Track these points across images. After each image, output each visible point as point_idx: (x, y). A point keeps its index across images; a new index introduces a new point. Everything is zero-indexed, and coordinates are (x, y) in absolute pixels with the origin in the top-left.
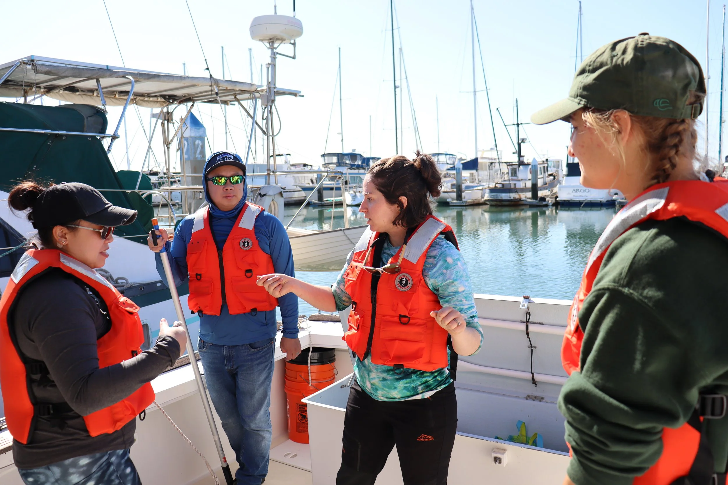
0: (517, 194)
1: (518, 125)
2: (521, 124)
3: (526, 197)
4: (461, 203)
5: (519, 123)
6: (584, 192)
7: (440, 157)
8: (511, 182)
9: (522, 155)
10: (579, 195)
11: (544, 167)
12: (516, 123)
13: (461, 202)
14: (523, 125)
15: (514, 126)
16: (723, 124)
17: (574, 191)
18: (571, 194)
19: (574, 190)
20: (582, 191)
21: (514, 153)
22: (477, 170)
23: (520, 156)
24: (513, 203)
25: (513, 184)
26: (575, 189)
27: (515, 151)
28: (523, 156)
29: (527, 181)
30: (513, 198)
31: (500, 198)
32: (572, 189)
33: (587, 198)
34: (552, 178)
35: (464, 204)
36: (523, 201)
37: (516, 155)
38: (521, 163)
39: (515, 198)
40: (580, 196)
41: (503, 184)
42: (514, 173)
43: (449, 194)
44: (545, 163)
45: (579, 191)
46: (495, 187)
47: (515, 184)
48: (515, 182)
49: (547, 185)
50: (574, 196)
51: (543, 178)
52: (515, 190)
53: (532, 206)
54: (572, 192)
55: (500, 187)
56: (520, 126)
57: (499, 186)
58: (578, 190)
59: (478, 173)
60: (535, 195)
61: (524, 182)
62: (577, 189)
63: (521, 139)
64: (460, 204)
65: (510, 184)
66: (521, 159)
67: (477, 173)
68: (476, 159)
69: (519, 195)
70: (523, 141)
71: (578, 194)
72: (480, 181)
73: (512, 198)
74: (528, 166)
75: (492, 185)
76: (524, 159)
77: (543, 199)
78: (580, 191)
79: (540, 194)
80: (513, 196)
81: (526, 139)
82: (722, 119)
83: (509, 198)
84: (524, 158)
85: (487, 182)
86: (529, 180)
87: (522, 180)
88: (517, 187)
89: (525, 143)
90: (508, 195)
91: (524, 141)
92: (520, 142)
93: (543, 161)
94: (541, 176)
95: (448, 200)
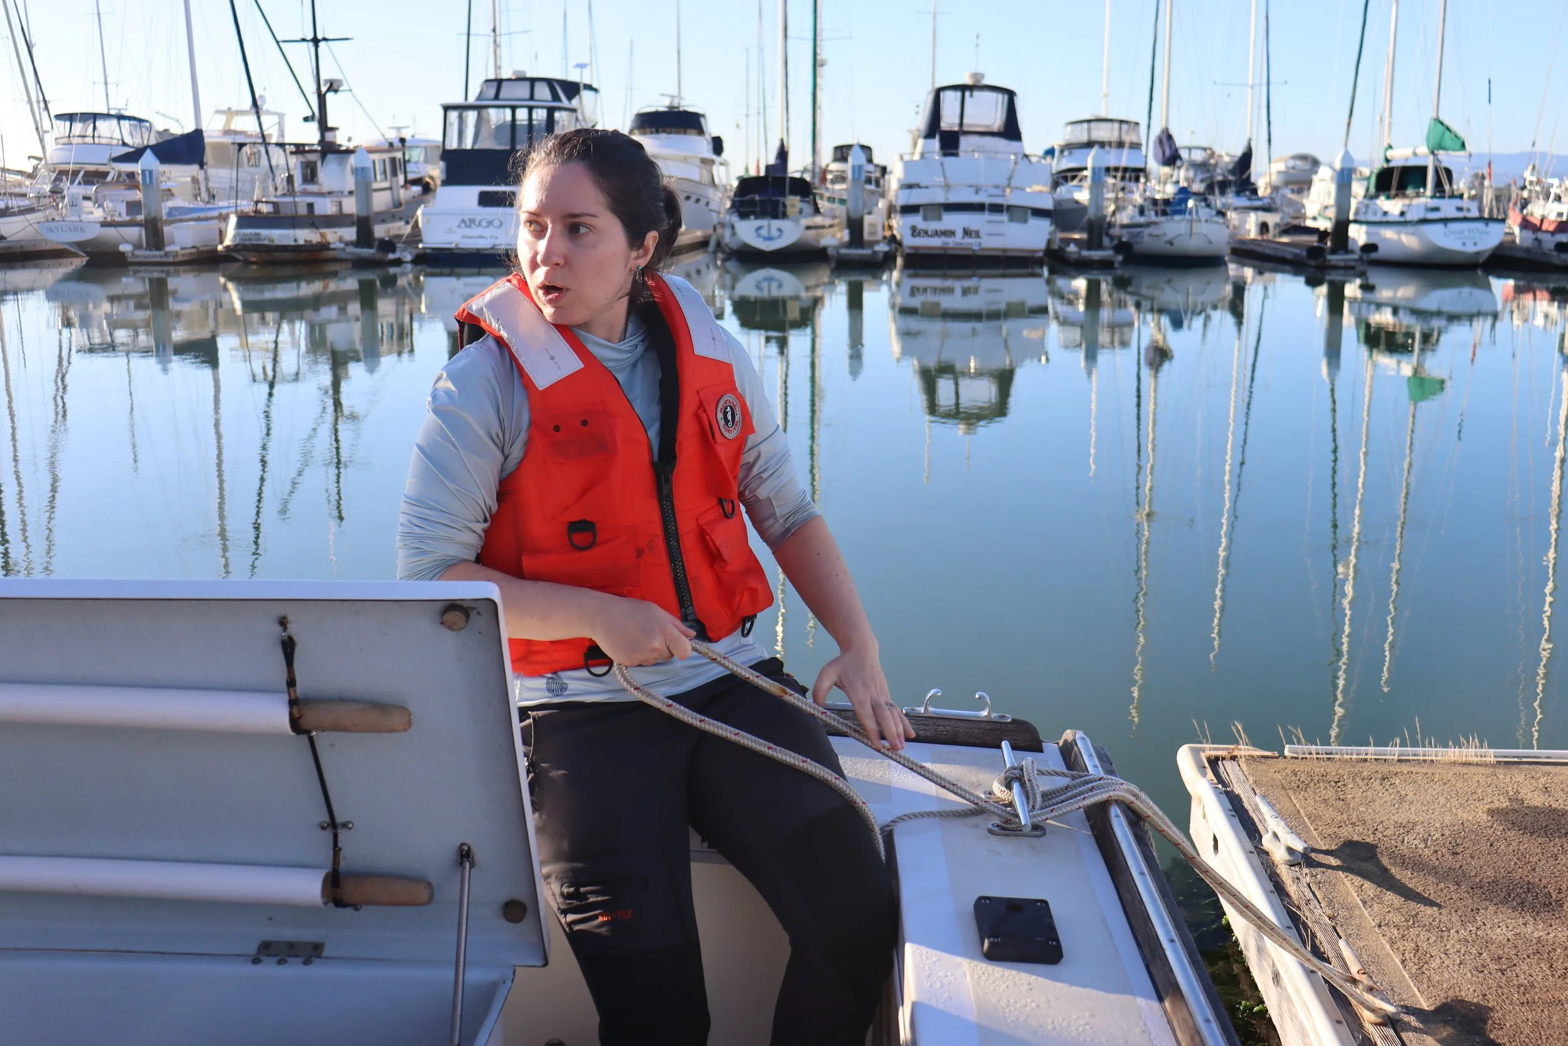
0: (314, 230)
1: (316, 41)
2: (325, 39)
3: (341, 240)
4: (161, 256)
5: (320, 36)
6: (488, 226)
7: (100, 123)
8: (297, 199)
9: (330, 124)
10: (476, 235)
11: (393, 160)
12: (310, 36)
13: (162, 253)
14: (329, 42)
15: (305, 44)
16: (819, 69)
17: (463, 225)
18: (454, 232)
19: (463, 221)
20: (484, 223)
21: (306, 119)
22: (202, 165)
23: (324, 128)
24: (303, 255)
25: (305, 205)
26: (466, 218)
27: (309, 114)
28: (333, 129)
29: (345, 196)
30: (305, 241)
31: (266, 242)
32: (458, 219)
33: (496, 242)
34: (416, 189)
35: (171, 259)
36: (334, 249)
37: (314, 126)
38: (328, 149)
39: (311, 241)
40: (480, 237)
41: (275, 205)
42: (310, 174)
43: (119, 229)
44: (398, 150)
45: (477, 223)
46: (256, 211)
47: (311, 206)
48: (310, 200)
49: (402, 209)
50: (464, 237)
51: (390, 188)
52: (312, 220)
53: (360, 264)
54: (459, 226)
55: (268, 213)
56: (322, 44)
57: (265, 209)
58: (472, 221)
59: (206, 173)
60: (365, 235)
61: (335, 199)
62: (470, 220)
63: (326, 81)
64: (158, 259)
65: (295, 203)
66: (329, 136)
67: (202, 172)
68: (198, 134)
69: (322, 235)
70: (333, 87)
71: (474, 231)
72: (214, 197)
73: (301, 242)
74: (347, 155)
75: (247, 207)
76: (335, 137)
77: (388, 245)
78: (480, 224)
79: (380, 231)
80: (304, 236)
81: (340, 82)
82: (818, 57)
83: (292, 243)
84: (338, 133)
85: (229, 199)
86: (351, 193)
87: (330, 193)
88: (318, 211)
89: (339, 93)
90: (289, 232)
91: (335, 87)
92: (324, 89)
93: (391, 144)
94: (386, 184)
95: (122, 248)
